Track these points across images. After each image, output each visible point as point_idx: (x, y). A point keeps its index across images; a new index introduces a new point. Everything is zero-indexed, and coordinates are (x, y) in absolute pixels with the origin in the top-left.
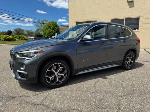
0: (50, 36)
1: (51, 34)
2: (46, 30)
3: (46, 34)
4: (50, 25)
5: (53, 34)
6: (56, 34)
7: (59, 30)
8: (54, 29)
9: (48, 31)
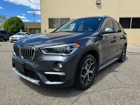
0: (13, 32)
1: (15, 30)
2: (9, 26)
3: (8, 30)
4: (13, 21)
5: (17, 31)
6: (21, 30)
7: (24, 26)
8: (17, 25)
9: (10, 27)
